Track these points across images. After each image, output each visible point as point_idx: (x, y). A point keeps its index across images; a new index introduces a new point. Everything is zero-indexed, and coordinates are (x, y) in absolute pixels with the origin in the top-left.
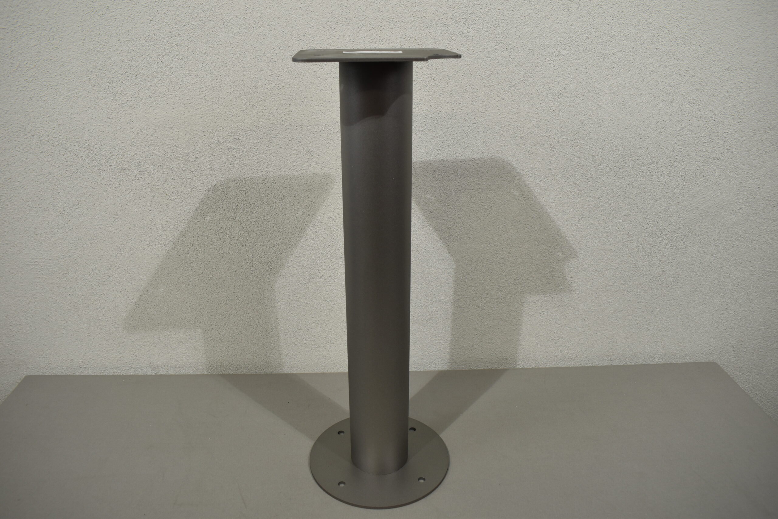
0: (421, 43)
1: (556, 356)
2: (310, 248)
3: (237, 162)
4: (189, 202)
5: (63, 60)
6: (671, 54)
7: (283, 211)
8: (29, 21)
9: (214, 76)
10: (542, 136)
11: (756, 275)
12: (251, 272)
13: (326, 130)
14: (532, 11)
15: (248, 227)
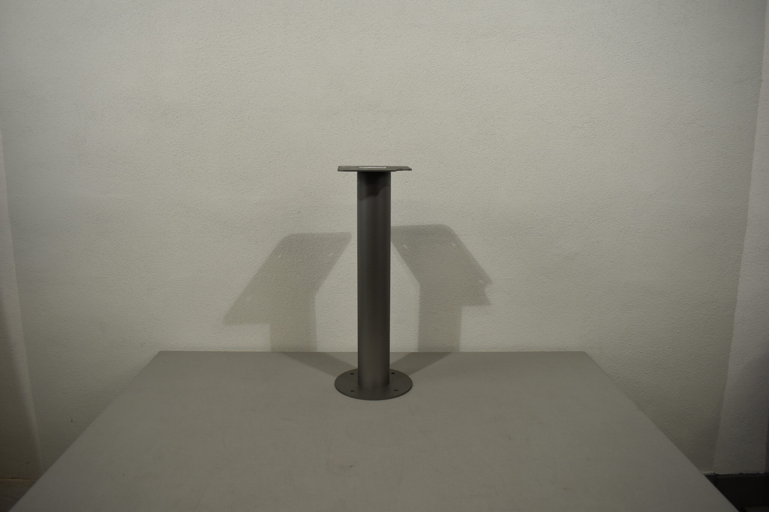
0: (399, 163)
1: (484, 346)
2: (336, 275)
3: (298, 225)
4: (269, 247)
5: (207, 168)
6: (537, 168)
7: (322, 253)
8: (192, 147)
9: (288, 178)
10: (467, 213)
11: (605, 296)
12: (302, 289)
13: (347, 208)
14: (458, 146)
15: (302, 262)
